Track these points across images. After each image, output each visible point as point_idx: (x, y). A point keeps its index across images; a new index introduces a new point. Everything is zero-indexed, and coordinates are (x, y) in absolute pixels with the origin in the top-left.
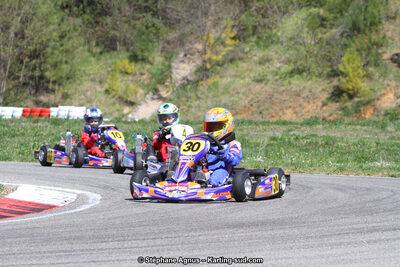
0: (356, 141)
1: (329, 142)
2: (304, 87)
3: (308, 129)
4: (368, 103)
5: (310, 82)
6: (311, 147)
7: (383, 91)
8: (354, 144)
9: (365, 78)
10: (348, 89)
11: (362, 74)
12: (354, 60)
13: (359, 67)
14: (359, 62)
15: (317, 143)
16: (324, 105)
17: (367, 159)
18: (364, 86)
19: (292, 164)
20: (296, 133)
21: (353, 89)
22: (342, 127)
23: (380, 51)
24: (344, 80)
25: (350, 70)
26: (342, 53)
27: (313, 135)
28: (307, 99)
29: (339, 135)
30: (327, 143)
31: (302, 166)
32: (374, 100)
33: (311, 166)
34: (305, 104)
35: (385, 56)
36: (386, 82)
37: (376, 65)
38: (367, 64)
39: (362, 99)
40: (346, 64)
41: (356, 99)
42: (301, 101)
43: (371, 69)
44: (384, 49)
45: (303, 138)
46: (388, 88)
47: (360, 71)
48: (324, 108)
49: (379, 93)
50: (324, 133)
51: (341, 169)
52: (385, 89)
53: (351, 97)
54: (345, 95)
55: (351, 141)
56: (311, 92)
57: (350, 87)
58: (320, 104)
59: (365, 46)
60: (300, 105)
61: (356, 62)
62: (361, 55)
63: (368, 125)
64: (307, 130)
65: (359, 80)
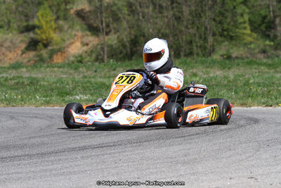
0: (55, 80)
1: (33, 82)
2: (6, 39)
3: (14, 71)
4: (59, 50)
5: (10, 35)
6: (19, 85)
7: (72, 40)
8: (54, 83)
9: (57, 31)
10: (43, 40)
11: (54, 27)
12: (47, 15)
13: (51, 21)
14: (51, 17)
15: (23, 83)
16: (23, 53)
17: (67, 94)
18: (55, 36)
19: (6, 100)
20: (4, 75)
21: (47, 39)
22: (42, 69)
23: (68, 7)
24: (39, 32)
25: (44, 23)
26: (36, 10)
27: (19, 77)
28: (9, 49)
29: (40, 76)
30: (31, 83)
31: (15, 101)
32: (64, 48)
33: (22, 100)
34: (8, 53)
35: (72, 12)
36: (74, 33)
37: (65, 19)
38: (58, 18)
39: (55, 47)
40: (40, 18)
41: (50, 48)
42: (4, 50)
43: (61, 22)
44: (71, 5)
45: (11, 79)
46: (76, 38)
47: (53, 23)
48: (24, 55)
49: (68, 42)
50: (27, 75)
51: (48, 103)
52: (73, 38)
53: (46, 46)
54: (40, 44)
55: (52, 80)
56: (11, 42)
57: (44, 38)
58: (20, 52)
59: (56, 3)
60: (4, 54)
61: (49, 16)
62: (53, 11)
63: (64, 67)
64: (14, 73)
65: (52, 32)
